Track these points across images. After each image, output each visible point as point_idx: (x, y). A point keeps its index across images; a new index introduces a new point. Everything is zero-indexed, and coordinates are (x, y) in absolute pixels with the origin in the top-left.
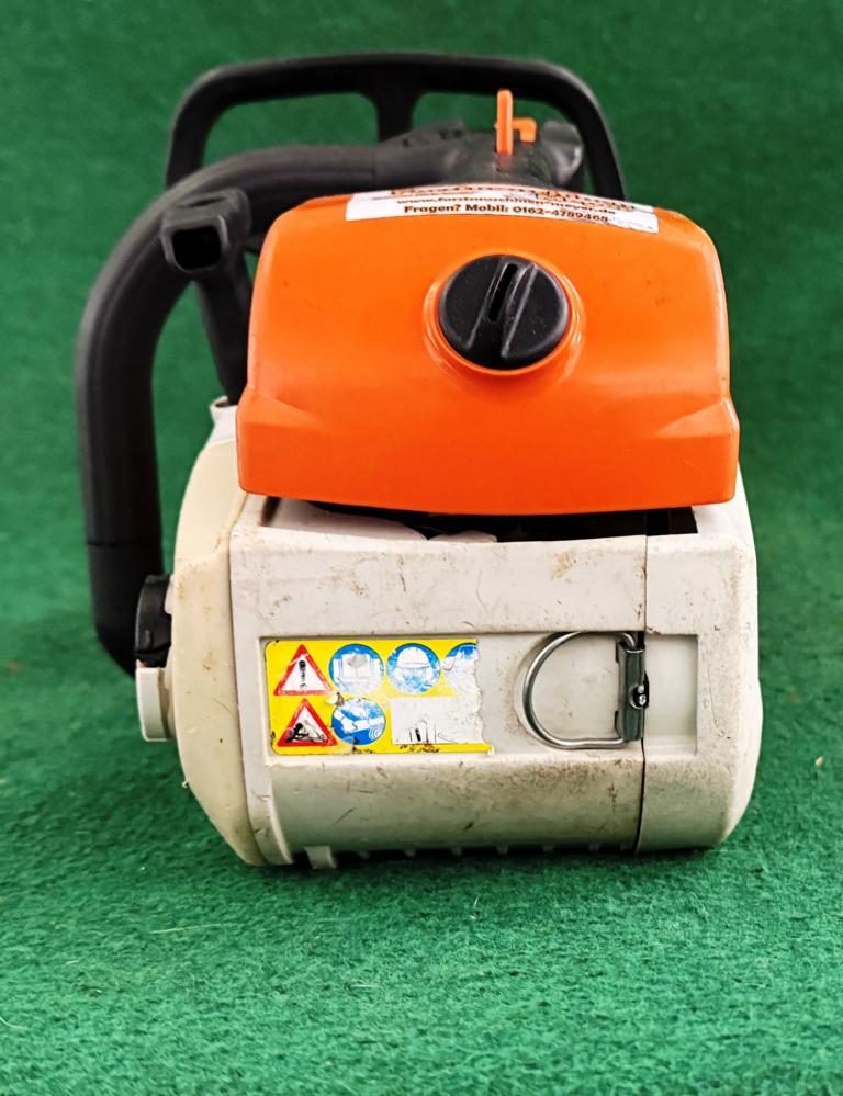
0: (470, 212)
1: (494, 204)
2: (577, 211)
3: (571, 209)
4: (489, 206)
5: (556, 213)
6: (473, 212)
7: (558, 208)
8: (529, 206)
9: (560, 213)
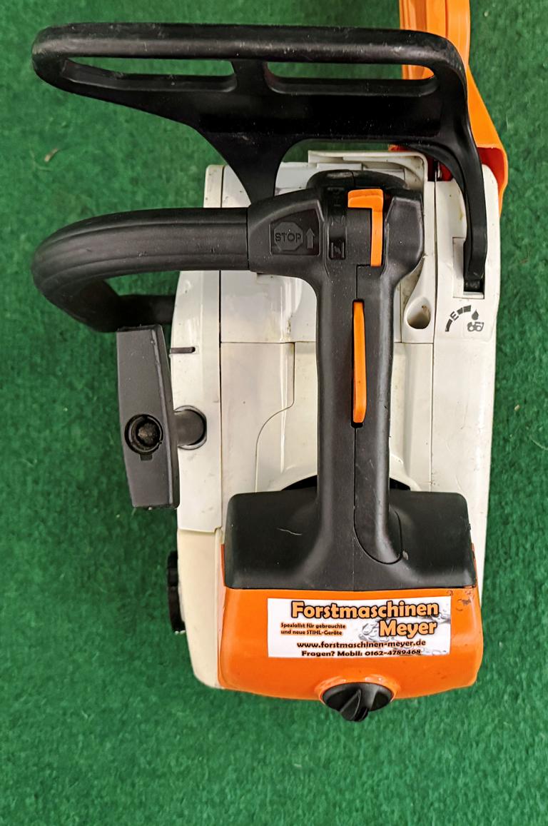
0: (340, 657)
1: (354, 650)
2: (403, 649)
3: (399, 648)
4: (351, 652)
5: (390, 653)
6: (342, 657)
7: (391, 649)
8: (374, 649)
9: (393, 653)
